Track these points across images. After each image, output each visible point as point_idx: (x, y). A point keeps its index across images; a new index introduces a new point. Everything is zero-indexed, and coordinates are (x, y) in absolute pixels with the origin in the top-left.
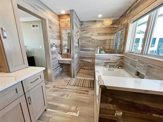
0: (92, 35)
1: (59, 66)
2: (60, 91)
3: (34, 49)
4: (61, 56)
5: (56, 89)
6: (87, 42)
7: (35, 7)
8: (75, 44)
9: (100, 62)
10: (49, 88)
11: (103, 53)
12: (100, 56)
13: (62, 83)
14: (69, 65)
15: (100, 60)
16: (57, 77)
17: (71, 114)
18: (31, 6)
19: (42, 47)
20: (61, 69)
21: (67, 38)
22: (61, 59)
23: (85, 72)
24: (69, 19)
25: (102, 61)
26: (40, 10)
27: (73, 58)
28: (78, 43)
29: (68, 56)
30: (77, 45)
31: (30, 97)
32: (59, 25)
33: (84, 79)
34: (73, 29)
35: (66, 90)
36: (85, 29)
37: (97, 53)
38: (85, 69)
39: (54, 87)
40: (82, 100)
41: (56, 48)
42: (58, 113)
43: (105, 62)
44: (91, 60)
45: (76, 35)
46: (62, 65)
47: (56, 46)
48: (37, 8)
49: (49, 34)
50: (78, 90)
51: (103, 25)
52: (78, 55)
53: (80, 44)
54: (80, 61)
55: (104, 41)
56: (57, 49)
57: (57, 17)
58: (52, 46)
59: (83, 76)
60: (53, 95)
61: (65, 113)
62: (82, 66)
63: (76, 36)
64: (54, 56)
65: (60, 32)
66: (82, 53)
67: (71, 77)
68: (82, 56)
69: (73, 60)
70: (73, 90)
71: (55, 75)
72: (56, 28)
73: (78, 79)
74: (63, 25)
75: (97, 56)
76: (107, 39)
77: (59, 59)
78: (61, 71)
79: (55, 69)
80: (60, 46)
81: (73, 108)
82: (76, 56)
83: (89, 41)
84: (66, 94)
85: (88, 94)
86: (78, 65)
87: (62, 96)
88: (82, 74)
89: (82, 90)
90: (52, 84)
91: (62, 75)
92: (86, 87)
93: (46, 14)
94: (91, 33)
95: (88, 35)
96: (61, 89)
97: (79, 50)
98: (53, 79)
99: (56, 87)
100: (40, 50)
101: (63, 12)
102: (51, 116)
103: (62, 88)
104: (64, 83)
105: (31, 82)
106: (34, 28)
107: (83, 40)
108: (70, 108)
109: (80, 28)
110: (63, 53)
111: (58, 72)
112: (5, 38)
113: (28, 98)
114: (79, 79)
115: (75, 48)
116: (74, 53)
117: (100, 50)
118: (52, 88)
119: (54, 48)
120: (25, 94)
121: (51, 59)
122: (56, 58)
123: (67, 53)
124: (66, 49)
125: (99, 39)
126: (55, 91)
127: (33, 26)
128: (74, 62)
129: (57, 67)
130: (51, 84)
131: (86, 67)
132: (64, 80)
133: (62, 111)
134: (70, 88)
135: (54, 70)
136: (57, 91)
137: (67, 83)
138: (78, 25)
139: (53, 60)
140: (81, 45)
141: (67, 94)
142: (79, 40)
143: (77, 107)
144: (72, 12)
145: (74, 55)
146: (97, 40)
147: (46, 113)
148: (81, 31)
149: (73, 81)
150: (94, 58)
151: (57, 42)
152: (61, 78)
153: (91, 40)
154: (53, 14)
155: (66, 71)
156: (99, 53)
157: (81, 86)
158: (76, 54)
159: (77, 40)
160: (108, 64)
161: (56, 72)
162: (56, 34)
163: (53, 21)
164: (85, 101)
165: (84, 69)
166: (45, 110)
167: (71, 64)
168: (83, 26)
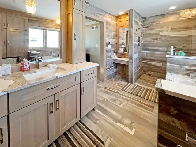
0: (161, 31)
1: (113, 66)
2: (112, 95)
3: (90, 47)
4: (116, 55)
5: (107, 91)
6: (153, 40)
7: (97, 15)
8: (134, 43)
9: (176, 68)
10: (99, 87)
11: (182, 55)
12: (175, 59)
13: (115, 86)
14: (125, 67)
15: (176, 64)
16: (109, 77)
17: (123, 127)
18: (94, 15)
19: (98, 46)
20: (115, 70)
21: (125, 37)
22: (116, 58)
23: (150, 80)
24: (128, 18)
25: (181, 67)
26: (100, 16)
27: (131, 59)
28: (139, 41)
29: (125, 55)
30: (138, 43)
31: (83, 88)
32: (116, 25)
33: (148, 89)
34: (132, 27)
35: (119, 95)
36: (150, 25)
37: (170, 54)
38: (150, 75)
39: (105, 88)
40: (141, 116)
41: (111, 46)
42: (107, 118)
43: (186, 69)
44: (161, 64)
45: (136, 32)
46: (116, 65)
47: (112, 45)
48: (98, 15)
49: (106, 34)
50: (137, 101)
51: (181, 17)
52: (138, 55)
53: (142, 42)
54: (141, 63)
55: (186, 38)
56: (113, 47)
57: (115, 18)
58: (107, 45)
59: (146, 84)
60: (103, 96)
61: (116, 123)
62: (145, 70)
63: (136, 34)
64: (109, 54)
65: (117, 31)
66: (146, 54)
67: (128, 82)
68: (145, 57)
69: (131, 61)
70: (128, 98)
71: (107, 75)
72: (112, 28)
73: (137, 86)
74: (120, 24)
75: (170, 58)
76: (192, 35)
77: (114, 58)
78: (115, 71)
79: (109, 68)
80: (116, 45)
81: (127, 121)
82: (135, 56)
83: (157, 39)
84: (119, 101)
85: (153, 112)
86: (139, 68)
87: (113, 102)
88: (145, 81)
89: (142, 103)
90: (104, 85)
91: (116, 77)
92: (150, 100)
93: (105, 18)
94: (159, 29)
95: (154, 32)
96: (112, 93)
97: (141, 50)
98: (105, 79)
99: (107, 89)
100: (95, 48)
101: (121, 13)
102: (98, 118)
103: (115, 92)
104: (118, 86)
105: (86, 75)
106: (93, 29)
107: (147, 37)
108: (122, 119)
109: (141, 24)
110: (119, 52)
111: (111, 72)
112: (75, 39)
113: (82, 88)
114: (139, 86)
115: (135, 47)
116: (133, 53)
117: (174, 50)
118: (103, 89)
119: (109, 47)
120: (80, 83)
121: (105, 57)
122: (110, 57)
123: (124, 52)
124: (123, 48)
125: (175, 35)
126: (106, 93)
127: (93, 28)
128: (132, 63)
129: (111, 67)
130: (102, 84)
131: (152, 73)
132: (118, 84)
133: (111, 119)
134: (125, 95)
135: (107, 69)
136: (108, 93)
137: (122, 88)
138: (138, 22)
139: (107, 58)
140: (143, 44)
141: (121, 101)
142: (141, 38)
143: (132, 122)
144: (131, 12)
145: (132, 55)
146: (172, 37)
147: (94, 113)
148: (144, 28)
149: (130, 87)
150: (164, 61)
151: (113, 41)
152: (115, 81)
153: (160, 37)
154: (111, 16)
155: (122, 73)
156: (174, 54)
157: (141, 96)
158: (135, 53)
159: (138, 38)
160: (194, 73)
161: (109, 72)
162: (113, 33)
163: (110, 22)
164: (147, 119)
165: (148, 74)
166: (94, 109)
167: (128, 65)
168: (146, 22)
